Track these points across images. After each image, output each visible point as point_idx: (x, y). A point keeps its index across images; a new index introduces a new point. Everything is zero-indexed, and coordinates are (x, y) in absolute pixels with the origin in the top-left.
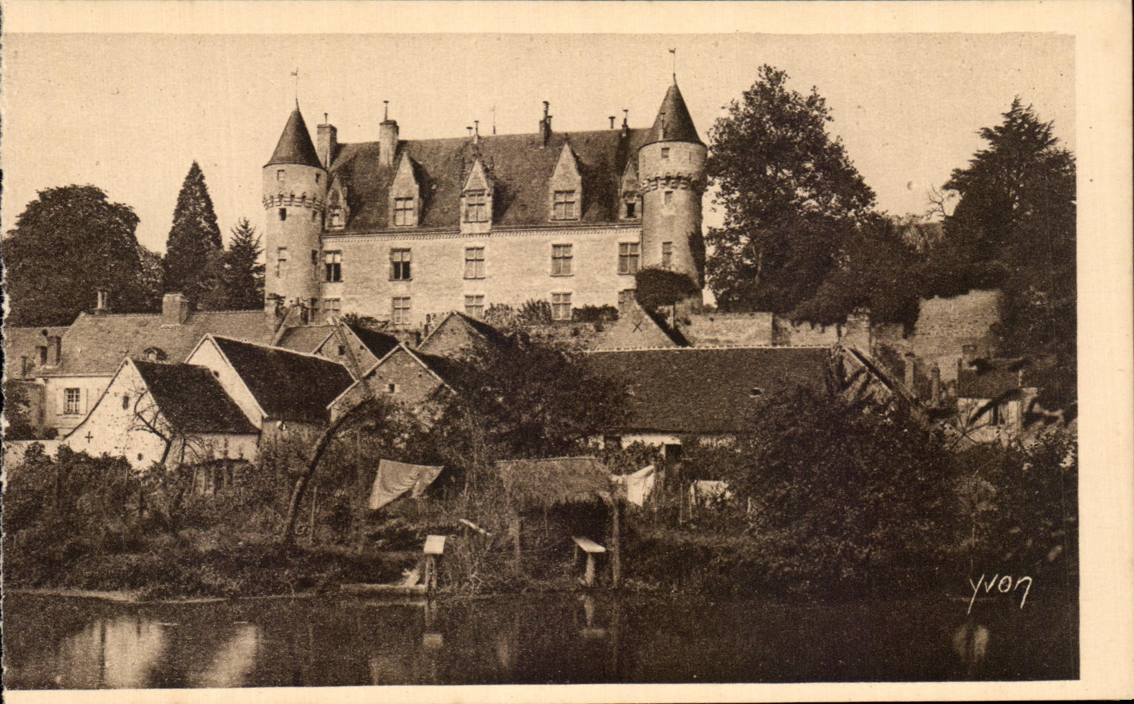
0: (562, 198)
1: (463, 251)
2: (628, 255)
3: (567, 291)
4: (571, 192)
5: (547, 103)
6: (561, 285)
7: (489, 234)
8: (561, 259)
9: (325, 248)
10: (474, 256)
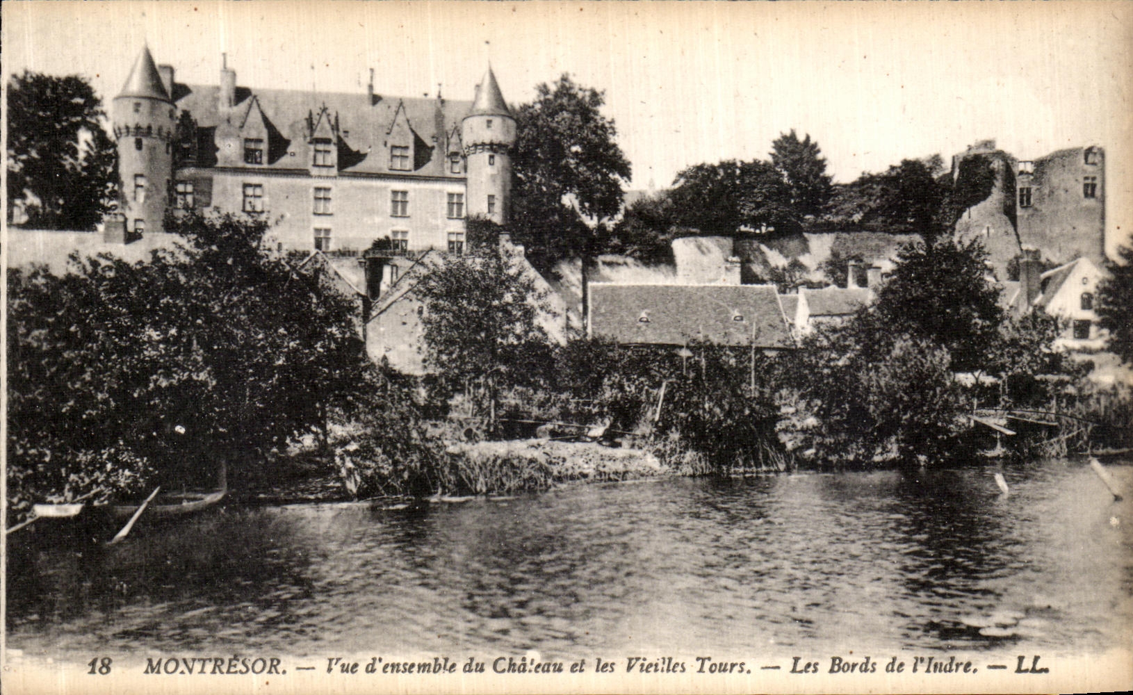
0: (398, 152)
1: (312, 191)
2: (455, 202)
3: (404, 229)
4: (406, 148)
5: (372, 70)
6: (401, 225)
7: (335, 177)
8: (400, 202)
9: (177, 178)
10: (322, 195)
